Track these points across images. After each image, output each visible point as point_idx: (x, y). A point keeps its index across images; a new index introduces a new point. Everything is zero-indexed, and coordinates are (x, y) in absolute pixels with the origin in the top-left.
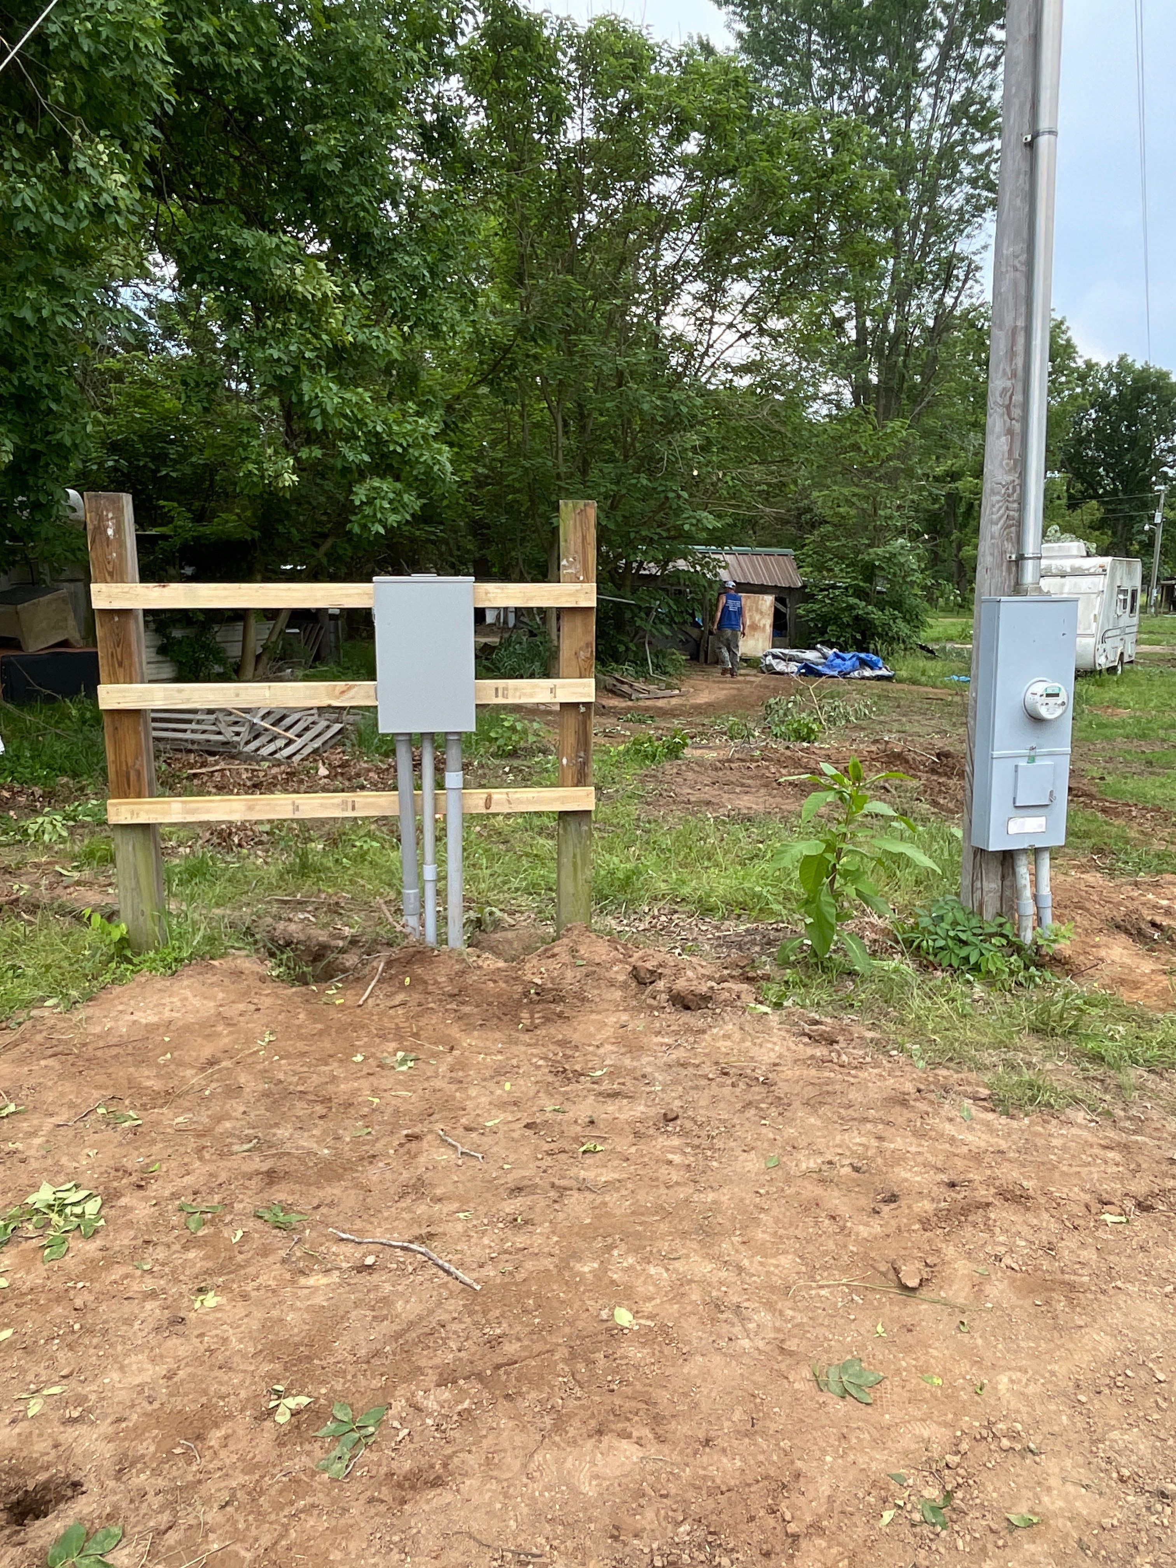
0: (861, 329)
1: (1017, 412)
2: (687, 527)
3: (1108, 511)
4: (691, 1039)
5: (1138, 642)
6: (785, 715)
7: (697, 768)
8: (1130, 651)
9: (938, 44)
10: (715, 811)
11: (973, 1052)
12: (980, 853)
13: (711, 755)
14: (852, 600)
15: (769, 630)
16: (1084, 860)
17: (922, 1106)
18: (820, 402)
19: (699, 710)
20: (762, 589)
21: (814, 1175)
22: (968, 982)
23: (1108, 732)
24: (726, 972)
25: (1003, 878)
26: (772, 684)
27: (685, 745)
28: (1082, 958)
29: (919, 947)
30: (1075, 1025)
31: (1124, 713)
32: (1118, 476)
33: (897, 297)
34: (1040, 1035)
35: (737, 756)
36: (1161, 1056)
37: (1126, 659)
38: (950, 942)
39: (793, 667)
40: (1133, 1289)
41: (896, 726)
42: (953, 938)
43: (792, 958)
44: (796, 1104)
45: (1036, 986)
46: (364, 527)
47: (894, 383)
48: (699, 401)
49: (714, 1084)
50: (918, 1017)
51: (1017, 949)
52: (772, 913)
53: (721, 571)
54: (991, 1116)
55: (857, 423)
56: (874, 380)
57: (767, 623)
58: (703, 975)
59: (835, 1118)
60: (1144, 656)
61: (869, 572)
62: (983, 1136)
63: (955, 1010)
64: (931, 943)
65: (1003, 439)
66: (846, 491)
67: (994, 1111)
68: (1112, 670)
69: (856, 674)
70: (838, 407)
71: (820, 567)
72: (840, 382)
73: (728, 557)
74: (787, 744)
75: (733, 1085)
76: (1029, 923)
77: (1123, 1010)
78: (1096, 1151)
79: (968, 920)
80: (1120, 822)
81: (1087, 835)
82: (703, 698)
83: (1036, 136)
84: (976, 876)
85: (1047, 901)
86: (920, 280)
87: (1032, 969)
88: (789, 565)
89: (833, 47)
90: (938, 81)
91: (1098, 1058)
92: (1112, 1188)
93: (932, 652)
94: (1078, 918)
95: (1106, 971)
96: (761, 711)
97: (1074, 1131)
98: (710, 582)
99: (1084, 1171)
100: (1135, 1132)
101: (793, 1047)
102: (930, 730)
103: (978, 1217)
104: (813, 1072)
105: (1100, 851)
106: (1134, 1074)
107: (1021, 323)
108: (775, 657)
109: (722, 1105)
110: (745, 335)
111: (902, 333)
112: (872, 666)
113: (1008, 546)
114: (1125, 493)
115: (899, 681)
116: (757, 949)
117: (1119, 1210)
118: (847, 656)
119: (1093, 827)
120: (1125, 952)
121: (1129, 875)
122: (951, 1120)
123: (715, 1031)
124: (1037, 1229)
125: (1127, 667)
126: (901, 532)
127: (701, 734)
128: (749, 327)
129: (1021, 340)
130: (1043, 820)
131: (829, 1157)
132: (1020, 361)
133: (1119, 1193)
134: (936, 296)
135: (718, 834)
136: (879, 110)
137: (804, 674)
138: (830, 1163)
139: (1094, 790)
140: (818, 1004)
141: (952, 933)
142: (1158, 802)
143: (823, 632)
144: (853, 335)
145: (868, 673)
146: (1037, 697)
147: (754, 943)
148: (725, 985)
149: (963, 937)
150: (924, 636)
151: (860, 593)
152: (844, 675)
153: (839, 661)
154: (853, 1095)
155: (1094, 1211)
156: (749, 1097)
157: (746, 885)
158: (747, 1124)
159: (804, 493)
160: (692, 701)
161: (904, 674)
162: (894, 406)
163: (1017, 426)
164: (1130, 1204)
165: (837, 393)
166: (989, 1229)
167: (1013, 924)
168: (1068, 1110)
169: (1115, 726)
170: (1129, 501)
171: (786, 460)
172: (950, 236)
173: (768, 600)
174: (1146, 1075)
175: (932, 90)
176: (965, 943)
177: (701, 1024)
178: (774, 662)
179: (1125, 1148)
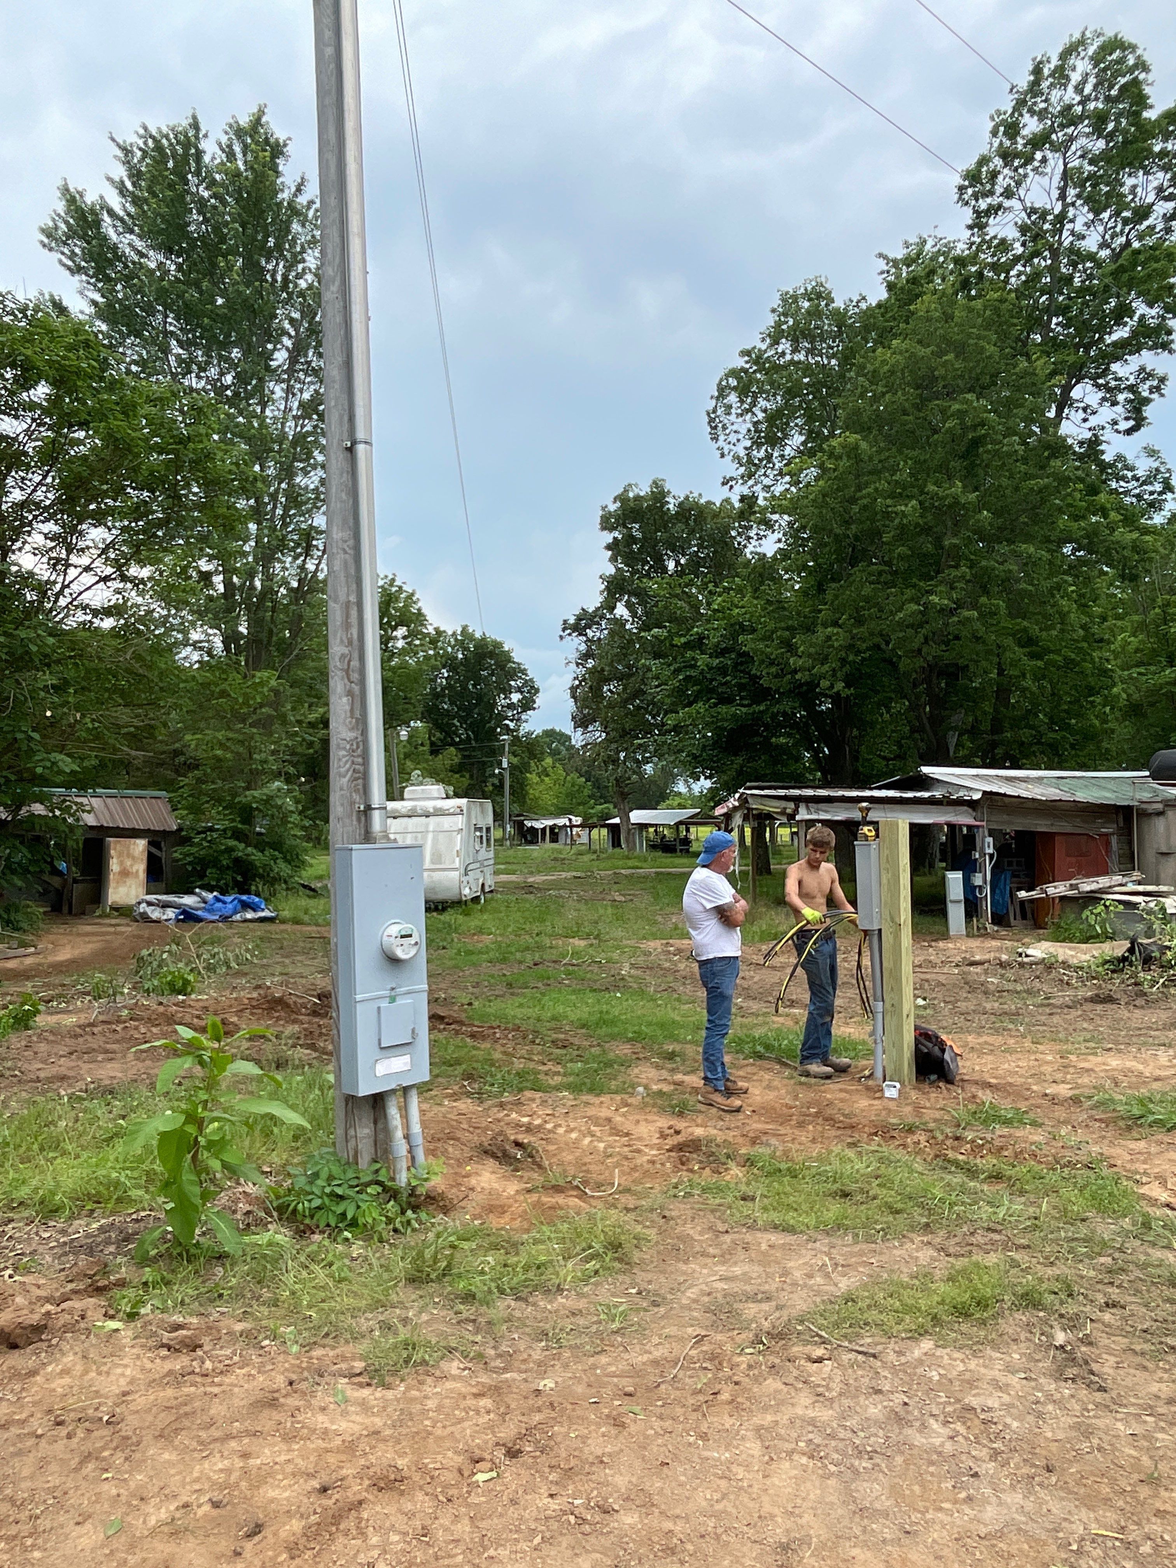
0: (228, 583)
1: (355, 676)
2: (39, 770)
3: (464, 757)
4: (18, 1387)
5: (496, 873)
6: (160, 966)
7: (51, 1038)
8: (490, 882)
9: (287, 349)
10: (70, 1086)
11: (350, 1320)
12: (351, 1100)
13: (70, 1020)
14: (232, 843)
15: (142, 875)
16: (456, 1088)
17: (293, 1401)
18: (189, 649)
19: (60, 968)
20: (133, 833)
21: (166, 1529)
22: (347, 1240)
23: (474, 958)
24: (70, 1286)
25: (375, 1122)
26: (146, 933)
27: (38, 1012)
28: (454, 1190)
29: (295, 1210)
30: (449, 1266)
31: (488, 939)
32: (471, 727)
33: (262, 559)
34: (417, 1284)
35: (101, 1018)
36: (526, 1280)
37: (487, 889)
38: (327, 1200)
39: (171, 913)
40: (503, 1553)
41: (278, 969)
42: (328, 1195)
43: (153, 1253)
44: (148, 1438)
45: (414, 1230)
47: (264, 636)
48: (51, 640)
49: (43, 1442)
50: (293, 1293)
51: (392, 1193)
52: (131, 1201)
53: (85, 816)
54: (366, 1392)
55: (224, 671)
56: (243, 629)
57: (141, 868)
58: (39, 1298)
59: (194, 1444)
60: (504, 884)
61: (247, 814)
62: (358, 1419)
63: (331, 1276)
64: (306, 1204)
65: (345, 700)
66: (220, 735)
67: (369, 1385)
68: (476, 900)
69: (238, 917)
70: (210, 653)
71: (196, 810)
72: (210, 631)
73: (93, 800)
74: (161, 999)
75: (69, 1436)
76: (403, 1164)
77: (492, 1239)
78: (470, 1402)
79: (344, 1172)
80: (486, 1045)
81: (458, 1062)
82: (64, 955)
83: (354, 443)
84: (349, 1123)
85: (418, 1140)
86: (282, 545)
87: (409, 1213)
88: (163, 808)
89: (189, 331)
90: (289, 380)
91: (469, 1297)
92: (482, 1441)
93: (313, 890)
94: (450, 1149)
95: (478, 1198)
96: (133, 965)
97: (449, 1385)
98: (71, 827)
99: (457, 1429)
100: (505, 1370)
101: (149, 1365)
102: (313, 969)
103: (349, 1523)
104: (170, 1392)
105: (469, 1076)
106: (504, 1305)
107: (353, 598)
108: (150, 904)
109: (54, 1467)
110: (105, 579)
111: (268, 592)
112: (254, 908)
113: (356, 797)
114: (476, 741)
115: (283, 922)
116: (112, 1248)
117: (489, 1465)
118: (228, 899)
119: (462, 1053)
120: (493, 1176)
121: (496, 1097)
122: (323, 1409)
123: (50, 1369)
124: (410, 1516)
125: (489, 896)
126: (278, 775)
127: (60, 996)
128: (109, 570)
129: (354, 613)
130: (407, 1058)
131: (184, 1499)
132: (354, 631)
133: (490, 1445)
134: (299, 562)
135: (73, 1114)
136: (236, 394)
137: (182, 921)
138: (186, 1506)
139: (463, 1016)
140: (182, 1303)
141: (328, 1190)
142: (517, 1022)
143: (202, 876)
144: (221, 588)
145: (249, 915)
146: (392, 939)
147: (108, 1242)
148: (64, 1306)
149: (339, 1191)
150: (306, 875)
152: (225, 919)
153: (219, 905)
154: (217, 1409)
155: (466, 1474)
156: (88, 1446)
157: (102, 1172)
158: (84, 1484)
159: (176, 735)
160: (51, 959)
161: (286, 914)
162: (264, 656)
163: (356, 689)
164: (500, 1453)
165: (208, 641)
166: (362, 1534)
167: (388, 1169)
168: (442, 1364)
169: (480, 953)
170: (481, 748)
171: (153, 704)
172: (309, 511)
173: (140, 845)
174: (513, 1303)
175: (284, 386)
176: (342, 1198)
177: (32, 1363)
178: (149, 910)
179: (496, 1391)
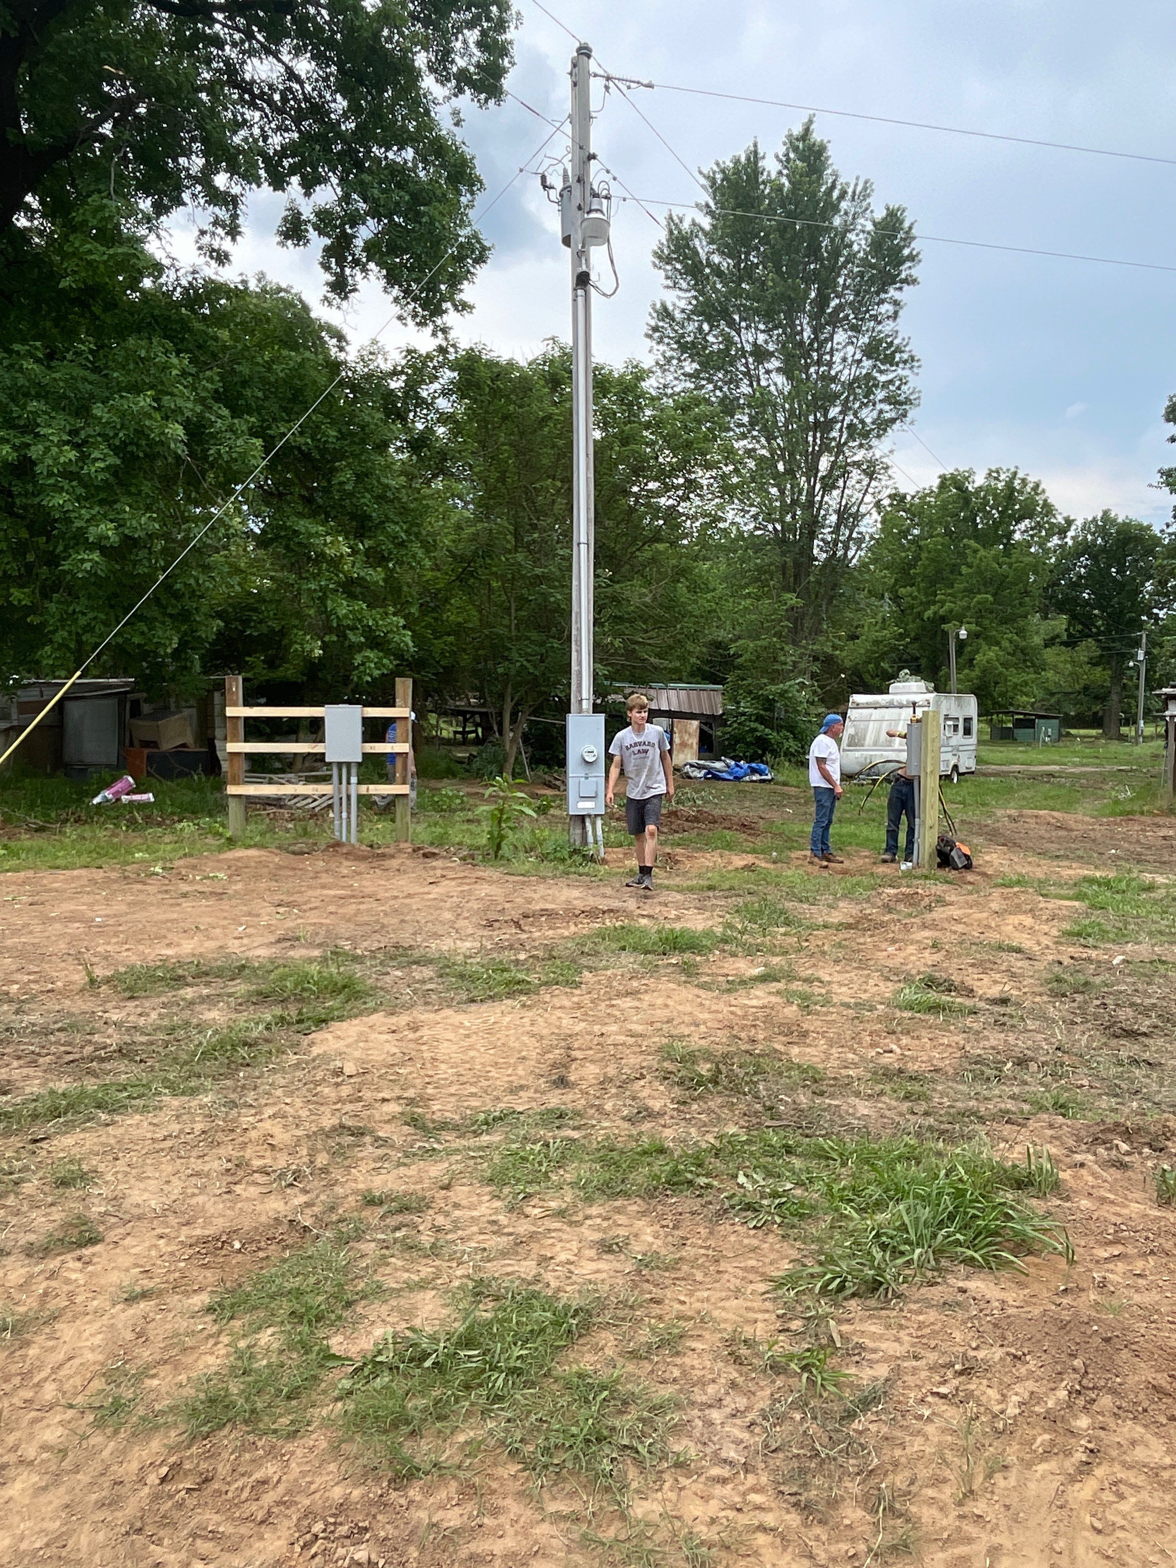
3: (1103, 649)
8: (968, 764)
14: (756, 725)
15: (695, 747)
20: (691, 716)
25: (583, 829)
32: (1110, 617)
37: (962, 770)
39: (703, 773)
46: (360, 678)
57: (694, 741)
69: (747, 778)
76: (591, 846)
85: (600, 837)
88: (716, 698)
108: (692, 766)
112: (760, 773)
114: (1116, 632)
115: (777, 783)
118: (744, 765)
125: (965, 776)
130: (593, 803)
137: (709, 779)
145: (755, 777)
151: (760, 719)
152: (738, 779)
153: (736, 769)
161: (781, 778)
173: (695, 724)
178: (691, 770)
